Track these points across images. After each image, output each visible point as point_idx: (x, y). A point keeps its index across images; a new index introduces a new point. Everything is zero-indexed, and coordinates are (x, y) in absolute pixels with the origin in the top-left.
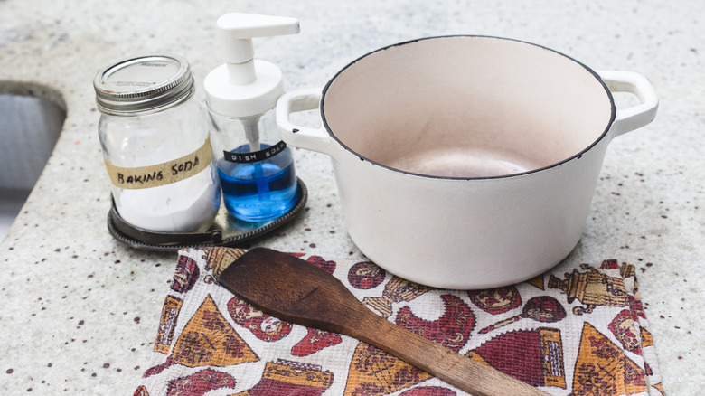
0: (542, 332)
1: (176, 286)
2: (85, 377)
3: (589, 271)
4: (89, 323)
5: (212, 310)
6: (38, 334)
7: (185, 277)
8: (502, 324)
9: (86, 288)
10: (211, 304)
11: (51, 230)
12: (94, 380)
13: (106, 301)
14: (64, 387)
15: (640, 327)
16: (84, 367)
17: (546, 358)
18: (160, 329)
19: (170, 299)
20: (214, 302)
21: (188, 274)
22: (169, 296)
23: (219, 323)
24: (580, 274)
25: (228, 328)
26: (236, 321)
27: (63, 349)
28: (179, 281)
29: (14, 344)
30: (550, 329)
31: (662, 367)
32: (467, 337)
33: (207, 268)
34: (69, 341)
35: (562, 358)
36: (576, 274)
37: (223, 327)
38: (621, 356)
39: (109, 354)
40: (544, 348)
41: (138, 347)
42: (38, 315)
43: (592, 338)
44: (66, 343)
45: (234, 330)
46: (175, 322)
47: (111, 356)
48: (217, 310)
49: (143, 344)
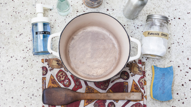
0: (124, 83)
1: (43, 75)
2: (29, 98)
3: (135, 63)
4: (26, 82)
5: (53, 78)
6: (15, 86)
7: (45, 72)
8: (116, 80)
9: (22, 71)
10: (52, 77)
11: (8, 49)
12: (31, 100)
13: (28, 75)
14: (25, 101)
15: (144, 80)
16: (28, 95)
17: (125, 90)
18: (42, 86)
19: (43, 78)
20: (53, 76)
21: (45, 71)
22: (43, 77)
23: (55, 82)
24: (133, 63)
25: (57, 84)
26: (59, 81)
27: (22, 91)
28: (44, 73)
29: (11, 89)
30: (126, 82)
31: (147, 90)
32: (109, 84)
33: (49, 67)
34: (23, 88)
35: (128, 89)
36: (132, 63)
37: (56, 83)
38: (140, 90)
39: (33, 91)
40: (125, 87)
41: (38, 89)
42: (13, 80)
43: (134, 84)
44: (22, 89)
45: (59, 84)
46: (45, 83)
47: (33, 92)
48: (54, 78)
49: (39, 88)
